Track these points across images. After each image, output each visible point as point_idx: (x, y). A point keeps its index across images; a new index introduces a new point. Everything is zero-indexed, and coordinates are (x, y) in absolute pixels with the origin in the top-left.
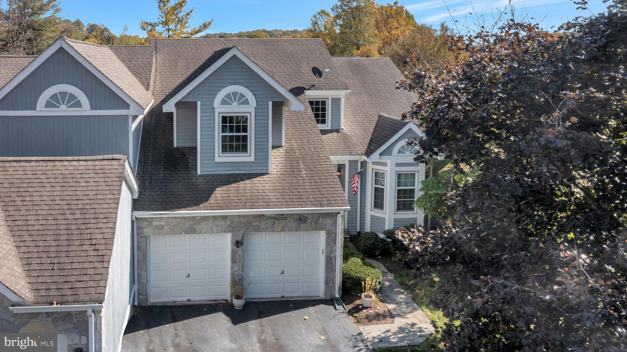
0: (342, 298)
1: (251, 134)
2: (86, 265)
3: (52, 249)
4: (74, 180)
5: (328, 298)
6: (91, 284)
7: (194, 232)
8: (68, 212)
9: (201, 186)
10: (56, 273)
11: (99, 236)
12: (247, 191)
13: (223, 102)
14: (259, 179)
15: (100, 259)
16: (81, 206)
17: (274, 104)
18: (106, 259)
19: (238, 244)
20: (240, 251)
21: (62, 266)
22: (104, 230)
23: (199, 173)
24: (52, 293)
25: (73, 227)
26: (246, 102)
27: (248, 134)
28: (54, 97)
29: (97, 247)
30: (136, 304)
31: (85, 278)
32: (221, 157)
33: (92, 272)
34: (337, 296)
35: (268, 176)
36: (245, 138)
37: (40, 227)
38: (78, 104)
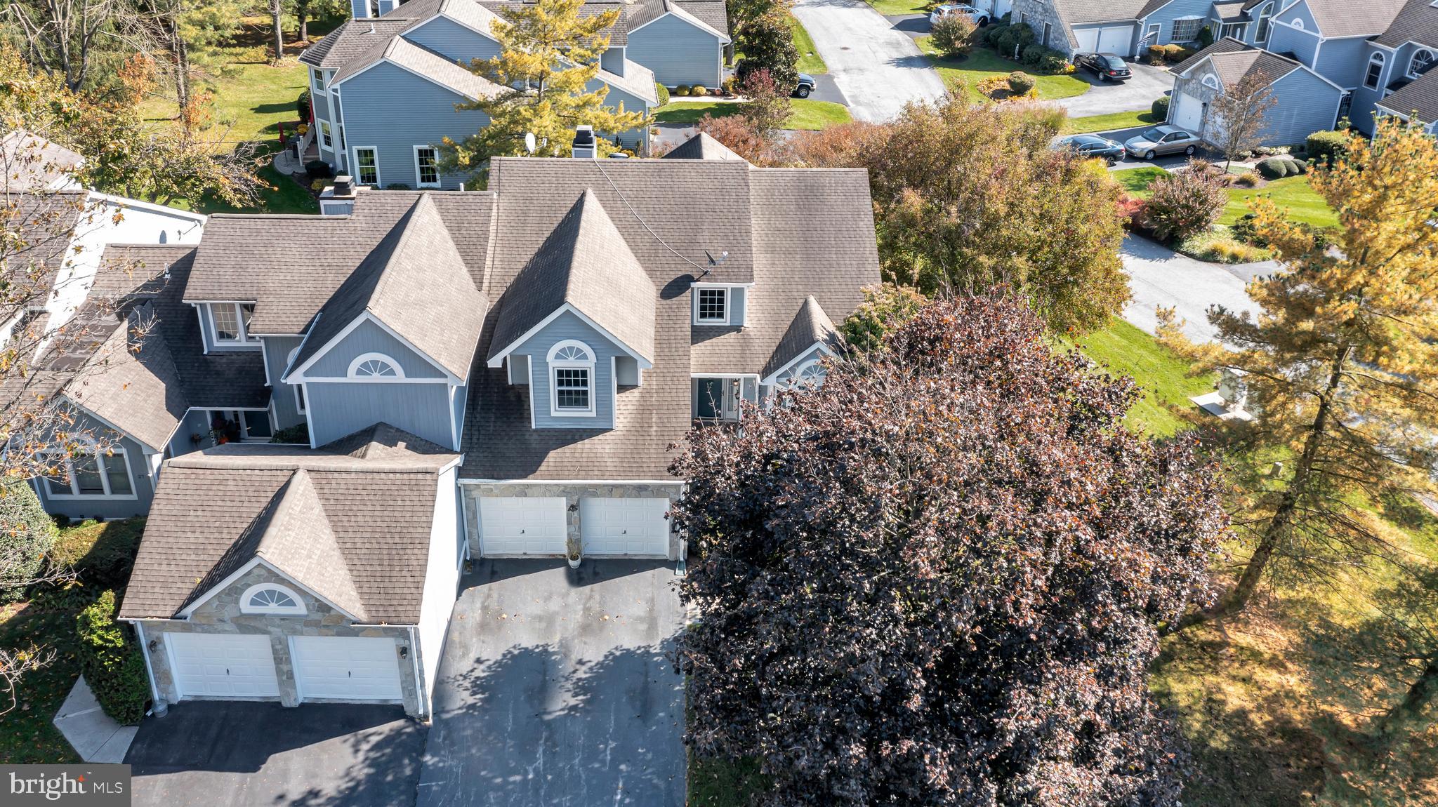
0: (687, 561)
1: (591, 388)
2: (406, 591)
3: (378, 574)
4: (392, 498)
5: (672, 559)
6: (409, 608)
7: (526, 495)
8: (388, 536)
9: (534, 446)
10: (383, 596)
11: (415, 563)
12: (584, 455)
13: (558, 357)
14: (600, 437)
15: (416, 585)
16: (399, 529)
17: (618, 359)
18: (420, 585)
19: (573, 508)
20: (576, 514)
21: (386, 591)
22: (419, 557)
23: (533, 427)
24: (381, 614)
25: (394, 552)
26: (585, 357)
27: (588, 389)
28: (365, 365)
29: (414, 573)
30: (468, 558)
31: (405, 602)
32: (557, 412)
33: (409, 597)
34: (682, 559)
35: (611, 433)
36: (585, 393)
37: (366, 551)
38: (392, 373)
